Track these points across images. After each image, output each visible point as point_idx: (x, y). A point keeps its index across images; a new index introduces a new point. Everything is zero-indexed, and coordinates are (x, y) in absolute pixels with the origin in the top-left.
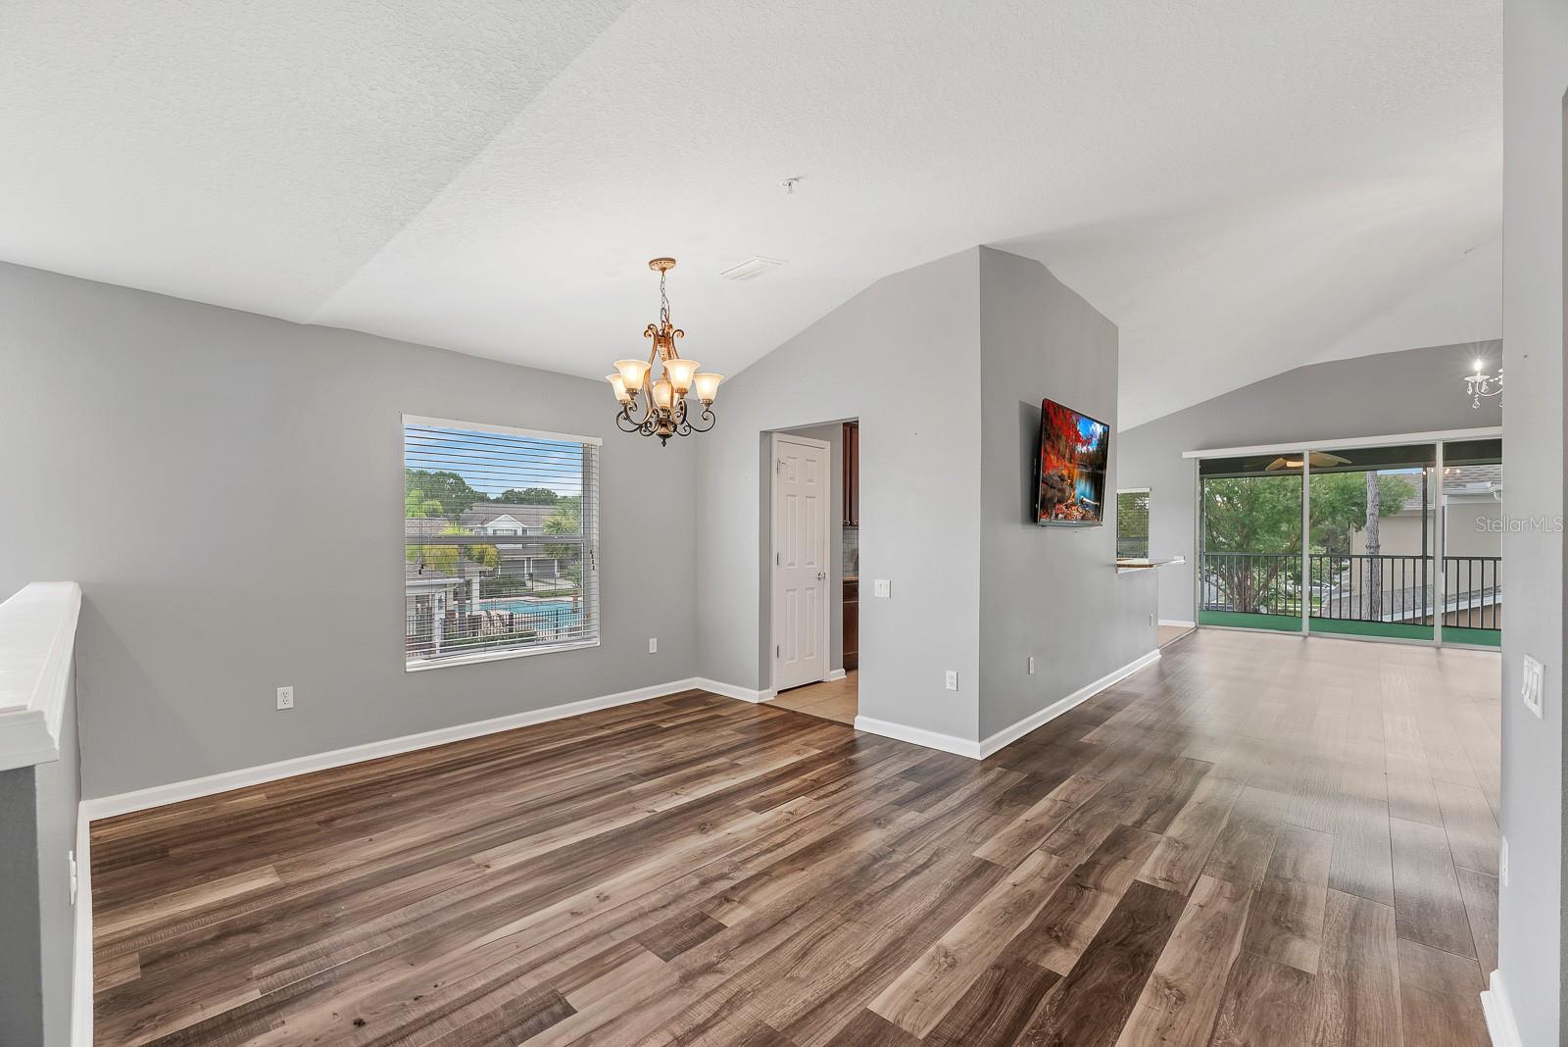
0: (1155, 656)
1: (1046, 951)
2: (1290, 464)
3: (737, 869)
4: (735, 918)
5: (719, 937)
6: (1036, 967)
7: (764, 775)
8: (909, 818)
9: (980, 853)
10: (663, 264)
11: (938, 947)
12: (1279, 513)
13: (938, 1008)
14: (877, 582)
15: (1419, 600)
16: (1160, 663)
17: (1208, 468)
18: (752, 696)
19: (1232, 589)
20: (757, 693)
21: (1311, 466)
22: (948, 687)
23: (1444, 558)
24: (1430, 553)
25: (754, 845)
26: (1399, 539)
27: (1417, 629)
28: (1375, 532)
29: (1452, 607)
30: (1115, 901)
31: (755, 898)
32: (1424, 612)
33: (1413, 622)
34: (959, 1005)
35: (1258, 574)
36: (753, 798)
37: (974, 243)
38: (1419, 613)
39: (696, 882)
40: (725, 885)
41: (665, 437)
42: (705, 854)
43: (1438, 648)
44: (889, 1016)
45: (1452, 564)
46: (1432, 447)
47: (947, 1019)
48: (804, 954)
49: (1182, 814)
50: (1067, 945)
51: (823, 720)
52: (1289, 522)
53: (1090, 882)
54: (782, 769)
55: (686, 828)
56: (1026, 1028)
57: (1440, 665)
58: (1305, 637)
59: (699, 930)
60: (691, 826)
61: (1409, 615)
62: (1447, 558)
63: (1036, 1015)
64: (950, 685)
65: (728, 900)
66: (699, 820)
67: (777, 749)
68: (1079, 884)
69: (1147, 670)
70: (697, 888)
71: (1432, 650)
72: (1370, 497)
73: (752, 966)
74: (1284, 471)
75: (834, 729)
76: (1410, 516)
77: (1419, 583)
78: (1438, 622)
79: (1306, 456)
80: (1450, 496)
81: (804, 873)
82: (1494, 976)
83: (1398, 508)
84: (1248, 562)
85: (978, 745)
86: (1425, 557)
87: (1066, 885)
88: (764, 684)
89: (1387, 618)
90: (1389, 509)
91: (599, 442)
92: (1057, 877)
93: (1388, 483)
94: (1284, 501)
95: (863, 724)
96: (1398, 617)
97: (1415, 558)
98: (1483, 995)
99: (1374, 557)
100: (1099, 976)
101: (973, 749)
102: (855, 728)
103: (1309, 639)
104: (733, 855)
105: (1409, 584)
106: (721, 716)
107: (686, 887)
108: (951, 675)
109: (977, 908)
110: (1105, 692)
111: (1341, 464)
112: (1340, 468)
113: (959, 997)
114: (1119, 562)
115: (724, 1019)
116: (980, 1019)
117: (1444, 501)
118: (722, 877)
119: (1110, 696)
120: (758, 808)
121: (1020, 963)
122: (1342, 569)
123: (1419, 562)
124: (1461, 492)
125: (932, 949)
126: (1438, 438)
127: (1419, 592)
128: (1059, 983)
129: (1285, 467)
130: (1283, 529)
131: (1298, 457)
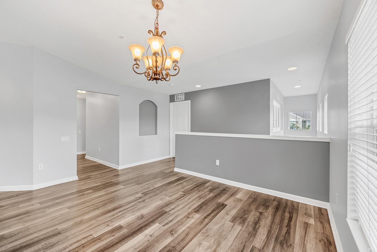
3: (135, 204)
4: (140, 195)
25: (128, 211)
39: (146, 201)
40: (139, 201)
42: (143, 208)
55: (148, 216)
59: (146, 193)
60: (146, 217)
65: (140, 198)
66: (143, 220)
70: (146, 200)
104: (135, 208)
107: (148, 200)
118: (140, 202)
120: (120, 228)
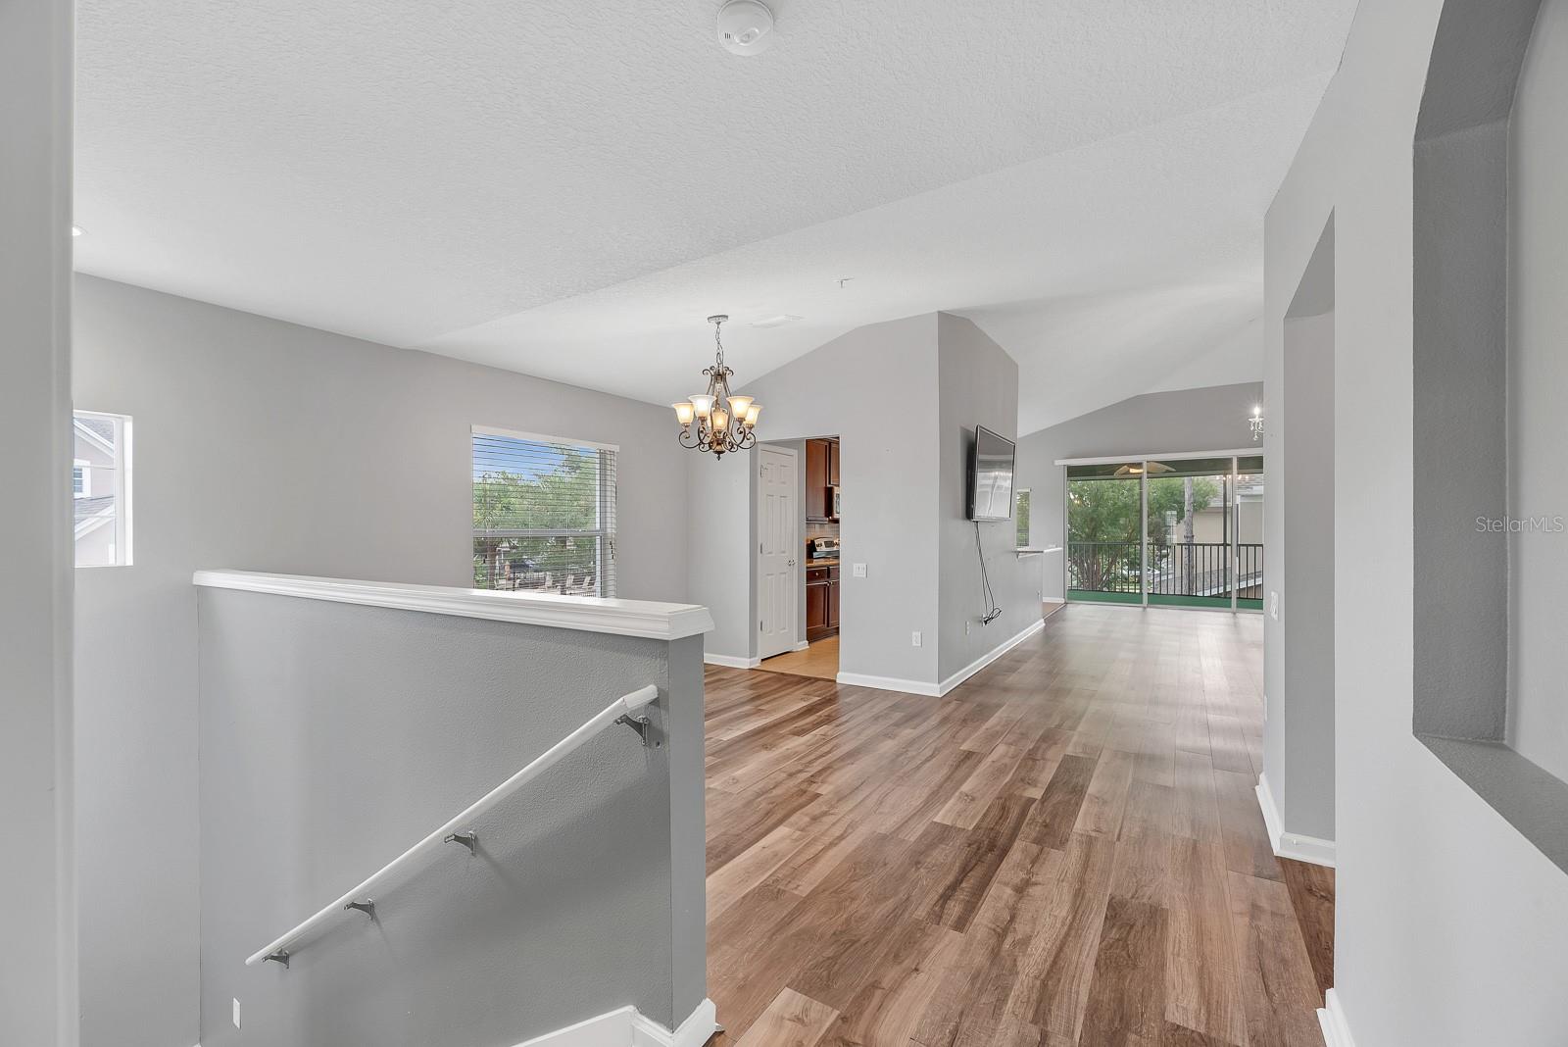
0: (1040, 624)
1: (1025, 789)
2: (1132, 471)
3: (807, 767)
4: (825, 790)
5: (820, 799)
6: (1021, 796)
7: (788, 715)
8: (908, 733)
9: (964, 747)
10: (719, 319)
11: (961, 793)
12: (1119, 508)
13: (974, 817)
14: (855, 566)
15: (1221, 580)
16: (1045, 629)
17: (1073, 472)
18: (744, 663)
19: (1082, 573)
20: (749, 660)
21: (1148, 473)
22: (914, 644)
23: (1238, 545)
24: (1228, 542)
25: (809, 754)
26: (1208, 531)
27: (1220, 601)
28: (1190, 525)
29: (1243, 585)
30: (1056, 765)
31: (831, 779)
32: (1225, 588)
33: (1218, 596)
34: (985, 815)
35: (1103, 560)
36: (788, 729)
37: (936, 310)
38: (1221, 590)
39: (783, 775)
40: (806, 775)
41: (719, 453)
42: (778, 761)
43: (1234, 613)
44: (949, 824)
45: (1243, 549)
46: (1229, 460)
47: (982, 820)
48: (881, 803)
49: (1084, 719)
50: (1036, 786)
51: (809, 679)
52: (1127, 516)
53: (1039, 757)
54: (799, 710)
56: (1027, 820)
57: (1236, 625)
58: (1145, 608)
59: (805, 797)
60: (757, 747)
61: (1214, 592)
62: (1239, 546)
63: (1029, 815)
64: (916, 643)
65: (813, 782)
66: (759, 743)
67: (785, 699)
68: (1032, 759)
69: (1037, 634)
70: (787, 779)
71: (1230, 615)
72: (1186, 496)
73: (851, 811)
74: (1127, 476)
75: (822, 683)
76: (1214, 512)
77: (1221, 567)
78: (1234, 596)
79: (1145, 464)
80: (1243, 496)
81: (854, 766)
82: (1262, 777)
83: (1206, 504)
84: (1097, 549)
85: (936, 686)
86: (1225, 545)
87: (1024, 759)
88: (753, 654)
89: (1200, 594)
90: (1200, 507)
91: (616, 448)
92: (1017, 756)
93: (1199, 484)
94: (1124, 498)
95: (844, 678)
96: (1207, 593)
97: (1218, 545)
98: (1257, 788)
99: (1190, 545)
100: (1057, 797)
101: (933, 690)
102: (838, 681)
103: (1148, 609)
104: (797, 760)
105: (1215, 568)
106: (723, 679)
107: (780, 778)
108: (916, 635)
109: (975, 774)
110: (1013, 651)
111: (1168, 471)
112: (1167, 474)
113: (984, 811)
114: (1019, 549)
115: (850, 833)
116: (1000, 818)
117: (1238, 500)
118: (800, 771)
119: (1015, 654)
120: (797, 734)
121: (1011, 796)
122: (1162, 557)
123: (1221, 548)
124: (1249, 493)
125: (957, 794)
126: (1234, 454)
127: (1222, 574)
128: (1037, 802)
129: (1128, 473)
130: (1121, 522)
131: (1139, 465)
